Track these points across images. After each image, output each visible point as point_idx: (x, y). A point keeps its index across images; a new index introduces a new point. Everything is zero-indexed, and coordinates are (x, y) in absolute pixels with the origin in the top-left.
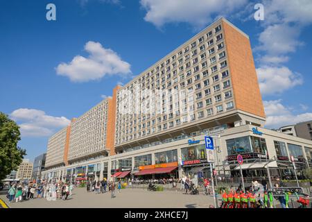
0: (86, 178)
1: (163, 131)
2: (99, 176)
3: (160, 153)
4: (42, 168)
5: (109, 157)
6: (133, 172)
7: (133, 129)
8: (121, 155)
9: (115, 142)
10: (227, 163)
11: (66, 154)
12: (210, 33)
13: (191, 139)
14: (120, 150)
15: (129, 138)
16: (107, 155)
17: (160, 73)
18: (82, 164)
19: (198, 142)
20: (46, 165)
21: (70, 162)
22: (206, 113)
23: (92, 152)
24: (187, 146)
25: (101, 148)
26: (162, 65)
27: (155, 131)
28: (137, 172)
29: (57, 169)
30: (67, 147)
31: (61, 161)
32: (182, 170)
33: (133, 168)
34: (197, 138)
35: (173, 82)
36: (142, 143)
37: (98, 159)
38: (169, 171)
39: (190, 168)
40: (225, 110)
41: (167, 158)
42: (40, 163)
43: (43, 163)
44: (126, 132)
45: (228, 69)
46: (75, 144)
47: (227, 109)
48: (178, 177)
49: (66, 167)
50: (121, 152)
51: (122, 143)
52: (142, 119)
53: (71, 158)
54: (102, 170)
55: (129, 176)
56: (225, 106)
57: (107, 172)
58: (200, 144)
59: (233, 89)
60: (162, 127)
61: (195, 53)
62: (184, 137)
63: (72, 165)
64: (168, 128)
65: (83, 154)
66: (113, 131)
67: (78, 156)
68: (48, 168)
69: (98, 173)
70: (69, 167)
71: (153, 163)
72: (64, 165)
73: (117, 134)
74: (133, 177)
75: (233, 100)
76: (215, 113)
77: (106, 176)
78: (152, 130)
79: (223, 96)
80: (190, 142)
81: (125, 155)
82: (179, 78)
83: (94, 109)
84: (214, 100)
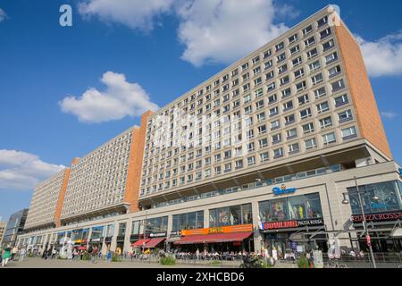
0: (88, 246)
1: (223, 175)
2: (108, 244)
3: (219, 210)
4: (20, 230)
5: (128, 215)
6: (169, 239)
7: (172, 172)
8: (149, 211)
9: (140, 192)
10: (351, 228)
11: (59, 210)
12: (309, 28)
13: (279, 186)
14: (146, 204)
15: (165, 185)
16: (125, 212)
17: (222, 89)
18: (83, 225)
19: (292, 191)
20: (27, 226)
21: (64, 223)
22: (303, 146)
23: (100, 206)
24: (271, 197)
25: (117, 202)
26: (224, 78)
27: (209, 175)
28: (176, 240)
29: (42, 231)
30: (61, 199)
31: (50, 220)
32: (260, 238)
33: (169, 233)
34: (289, 185)
35: (243, 100)
36: (186, 194)
37: (109, 218)
38: (241, 239)
39: (274, 235)
40: (341, 141)
41: (232, 217)
42: (17, 222)
43: (23, 222)
44: (159, 177)
45: (344, 77)
46: (75, 195)
47: (344, 138)
48: (253, 250)
49: (56, 229)
50: (149, 207)
51: (153, 193)
52: (188, 156)
53: (65, 216)
54: (116, 235)
55: (161, 245)
56: (341, 134)
57: (123, 238)
58: (295, 194)
59: (355, 106)
60: (223, 168)
61: (283, 57)
62: (260, 185)
63: (67, 227)
64: (233, 170)
65: (86, 210)
66: (138, 175)
67: (77, 213)
68: (27, 231)
69: (108, 240)
70: (61, 229)
71: (206, 225)
72: (54, 226)
73: (144, 181)
74: (168, 247)
75: (356, 124)
76: (321, 145)
77: (121, 244)
78: (204, 174)
79: (336, 118)
80: (276, 192)
81: (156, 212)
82: (254, 94)
83: (110, 144)
84: (318, 125)
